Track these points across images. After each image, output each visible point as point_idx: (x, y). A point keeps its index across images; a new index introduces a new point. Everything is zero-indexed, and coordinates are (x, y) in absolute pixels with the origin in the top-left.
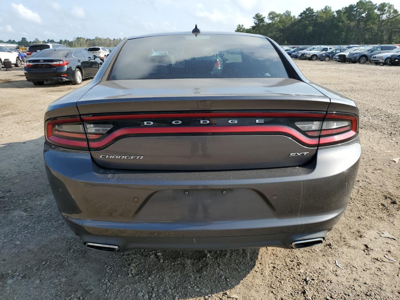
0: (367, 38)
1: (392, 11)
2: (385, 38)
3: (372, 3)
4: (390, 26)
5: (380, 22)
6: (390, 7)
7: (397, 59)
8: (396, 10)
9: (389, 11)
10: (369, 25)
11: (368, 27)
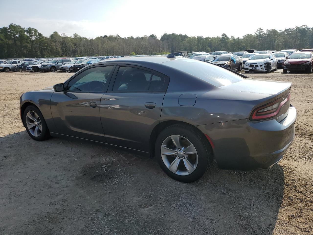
0: (25, 53)
1: (38, 34)
2: (39, 53)
3: (21, 27)
4: (39, 45)
5: (31, 41)
6: (35, 31)
7: (78, 68)
8: (40, 34)
9: (35, 34)
10: (24, 44)
11: (23, 45)
